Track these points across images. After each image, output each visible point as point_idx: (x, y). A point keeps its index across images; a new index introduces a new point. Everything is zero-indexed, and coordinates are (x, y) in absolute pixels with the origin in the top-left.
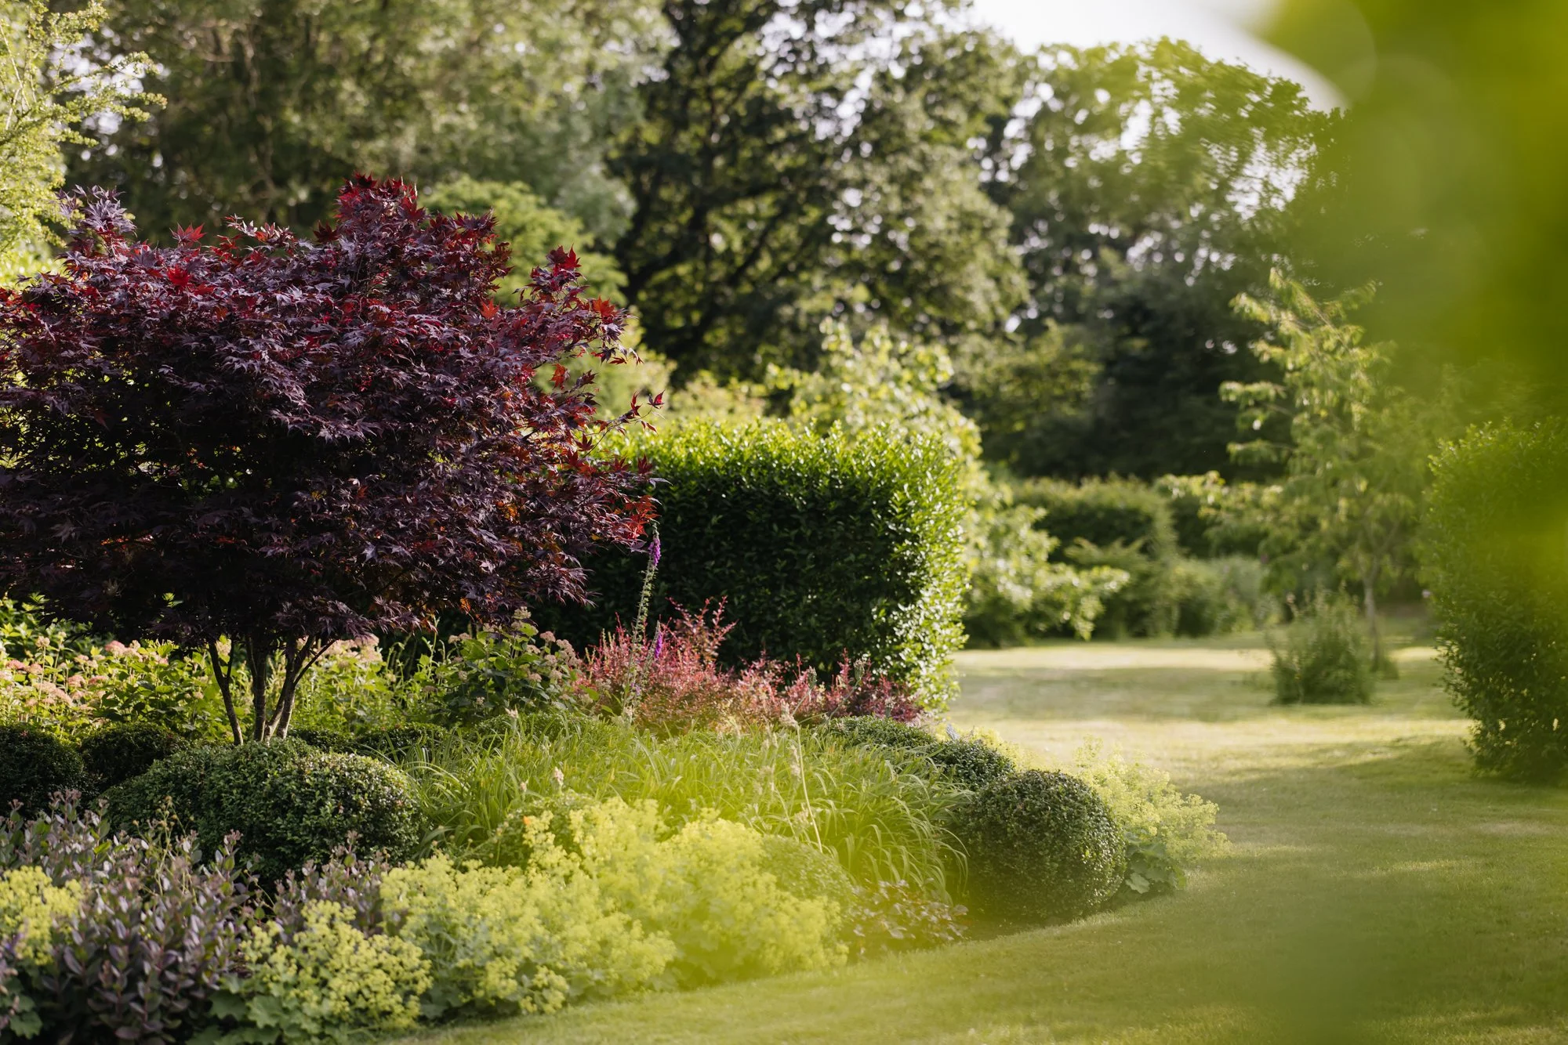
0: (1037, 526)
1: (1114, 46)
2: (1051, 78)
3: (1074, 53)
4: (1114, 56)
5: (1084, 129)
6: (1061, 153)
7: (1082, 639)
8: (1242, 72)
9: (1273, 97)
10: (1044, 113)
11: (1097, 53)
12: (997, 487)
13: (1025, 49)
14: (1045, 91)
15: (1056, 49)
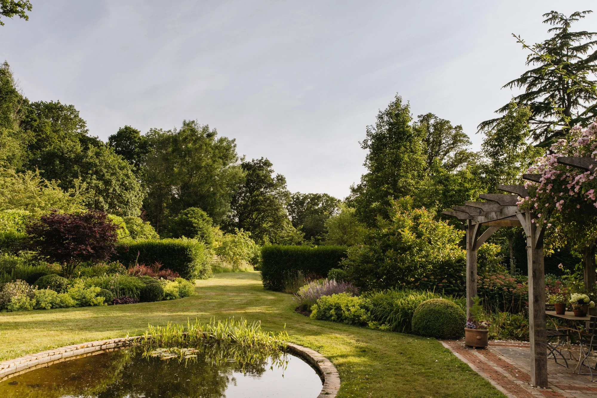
3: (313, 195)
5: (314, 205)
6: (311, 207)
9: (338, 202)
10: (309, 203)
11: (316, 195)
13: (307, 194)
14: (309, 200)
15: (311, 194)
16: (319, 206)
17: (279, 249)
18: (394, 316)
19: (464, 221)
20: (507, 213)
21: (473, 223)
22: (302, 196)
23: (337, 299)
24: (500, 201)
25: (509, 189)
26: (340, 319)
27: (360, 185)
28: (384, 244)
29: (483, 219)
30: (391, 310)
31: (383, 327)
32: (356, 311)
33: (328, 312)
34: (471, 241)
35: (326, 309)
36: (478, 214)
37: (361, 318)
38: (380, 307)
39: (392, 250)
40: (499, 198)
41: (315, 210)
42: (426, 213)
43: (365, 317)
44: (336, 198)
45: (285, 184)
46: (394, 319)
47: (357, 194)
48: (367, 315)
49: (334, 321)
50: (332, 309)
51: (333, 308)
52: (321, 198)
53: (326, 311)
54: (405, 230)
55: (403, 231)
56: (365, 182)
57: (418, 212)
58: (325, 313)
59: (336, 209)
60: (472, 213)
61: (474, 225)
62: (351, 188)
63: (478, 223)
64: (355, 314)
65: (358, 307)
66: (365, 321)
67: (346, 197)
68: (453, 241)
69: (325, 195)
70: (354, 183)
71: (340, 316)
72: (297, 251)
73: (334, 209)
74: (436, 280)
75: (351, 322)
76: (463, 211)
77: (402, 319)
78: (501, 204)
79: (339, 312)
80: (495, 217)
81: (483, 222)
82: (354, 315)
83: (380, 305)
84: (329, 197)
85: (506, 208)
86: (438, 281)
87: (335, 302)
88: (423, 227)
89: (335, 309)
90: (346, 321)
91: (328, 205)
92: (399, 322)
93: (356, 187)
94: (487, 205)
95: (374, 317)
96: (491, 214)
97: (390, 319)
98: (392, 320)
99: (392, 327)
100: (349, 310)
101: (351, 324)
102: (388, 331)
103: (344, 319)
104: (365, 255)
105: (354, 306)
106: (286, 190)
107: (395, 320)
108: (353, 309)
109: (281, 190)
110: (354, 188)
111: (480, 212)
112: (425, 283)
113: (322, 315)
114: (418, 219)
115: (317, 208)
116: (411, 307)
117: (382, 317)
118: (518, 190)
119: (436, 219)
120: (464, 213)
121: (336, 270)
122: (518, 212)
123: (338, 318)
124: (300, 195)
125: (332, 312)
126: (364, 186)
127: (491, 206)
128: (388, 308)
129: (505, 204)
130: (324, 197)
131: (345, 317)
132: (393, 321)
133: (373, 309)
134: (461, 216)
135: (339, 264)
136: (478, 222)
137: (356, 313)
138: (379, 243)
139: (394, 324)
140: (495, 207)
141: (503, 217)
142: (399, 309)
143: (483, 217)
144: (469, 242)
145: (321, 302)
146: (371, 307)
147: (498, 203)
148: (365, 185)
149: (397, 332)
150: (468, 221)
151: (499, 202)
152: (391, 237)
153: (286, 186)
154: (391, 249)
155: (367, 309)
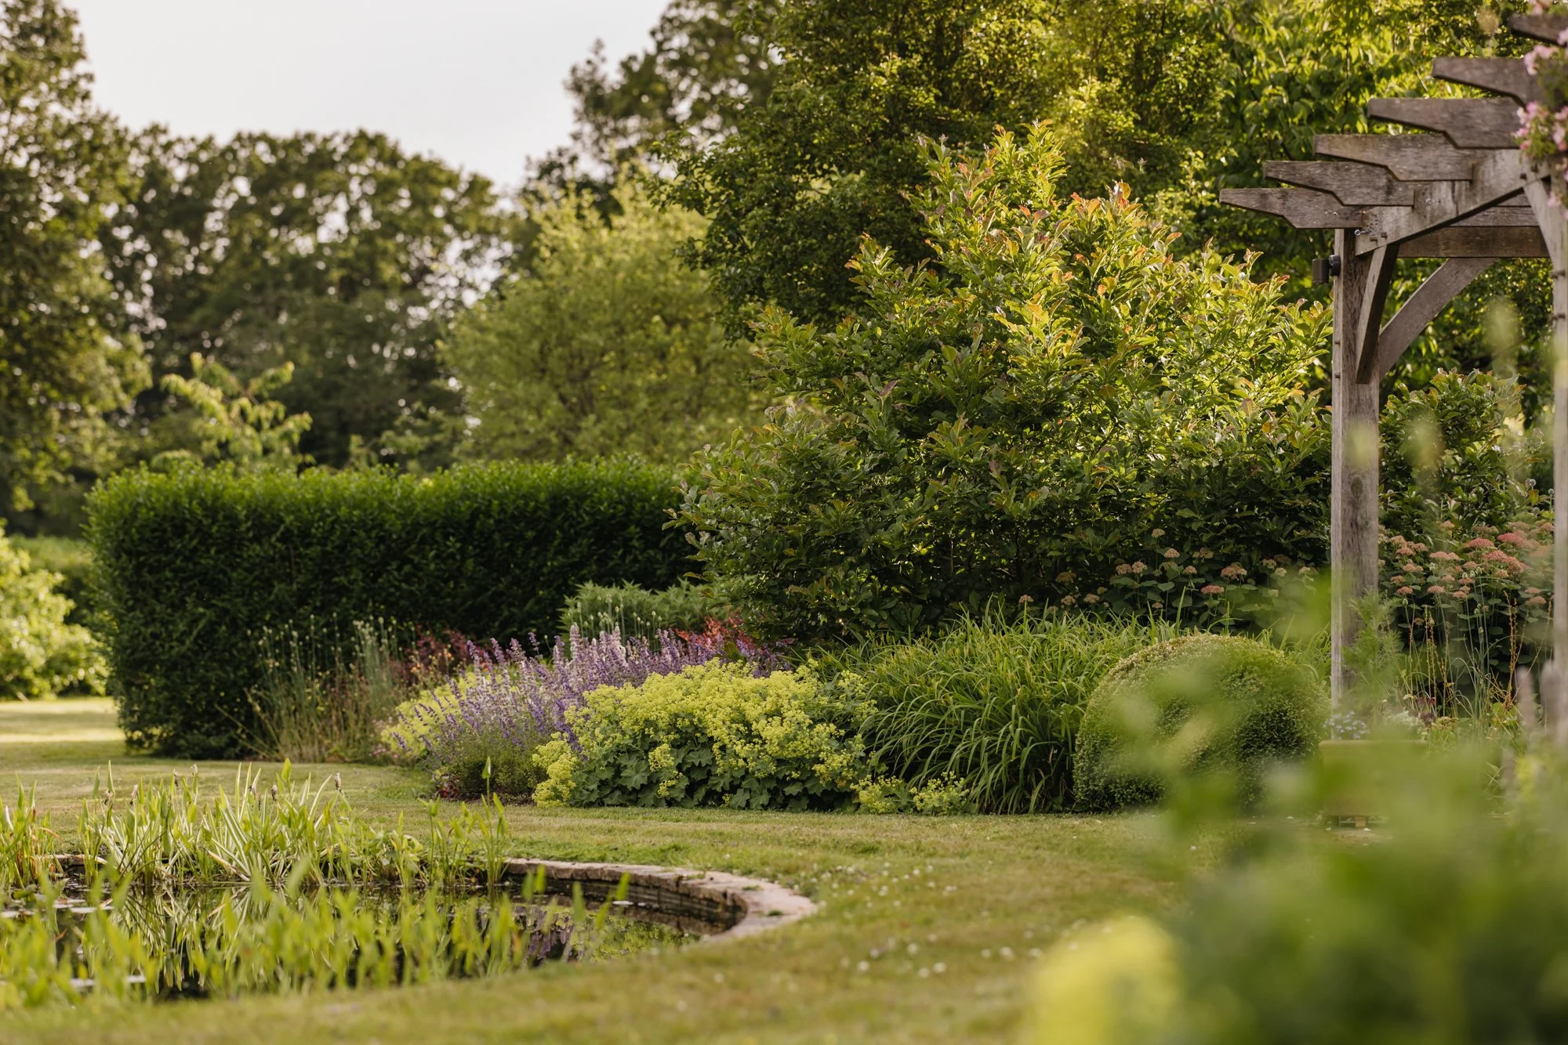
0: (56, 590)
1: (309, 137)
2: (249, 171)
3: (273, 145)
4: (309, 148)
5: (281, 222)
6: (260, 244)
7: (98, 694)
8: (434, 165)
9: (469, 193)
10: (241, 206)
11: (295, 144)
12: (16, 553)
13: (222, 140)
14: (242, 186)
15: (253, 140)
16: (324, 235)
17: (216, 497)
18: (986, 740)
19: (1322, 236)
20: (1493, 182)
21: (1362, 247)
22: (192, 159)
23: (679, 694)
24: (1456, 129)
25: (1477, 73)
26: (701, 794)
27: (650, 61)
28: (909, 397)
29: (1403, 223)
30: (971, 715)
31: (931, 796)
32: (789, 739)
33: (633, 762)
34: (1355, 337)
35: (618, 751)
36: (1380, 196)
37: (817, 767)
38: (915, 707)
39: (962, 422)
40: (1453, 116)
41: (298, 264)
42: (1133, 219)
43: (837, 761)
44: (452, 163)
45: (81, 67)
46: (984, 755)
47: (623, 133)
48: (849, 749)
49: (671, 803)
50: (660, 743)
51: (662, 736)
52: (333, 164)
53: (623, 761)
54: (1026, 312)
55: (1020, 320)
56: (680, 40)
57: (1087, 210)
58: (618, 770)
59: (455, 248)
60: (1352, 194)
61: (1368, 256)
62: (577, 88)
63: (1383, 243)
64: (787, 754)
65: (801, 716)
66: (841, 784)
67: (540, 155)
68: (1280, 364)
69: (367, 143)
70: (599, 45)
71: (698, 776)
72: (335, 506)
73: (440, 250)
74: (1192, 570)
75: (764, 799)
76: (1314, 187)
77: (1027, 751)
78: (1460, 143)
79: (695, 758)
80: (1450, 206)
81: (1404, 234)
82: (780, 762)
83: (910, 697)
84: (392, 158)
85: (1489, 163)
86: (1199, 576)
87: (673, 708)
88: (1116, 295)
89: (676, 746)
90: (740, 797)
91: (390, 226)
92: (1013, 767)
93: (612, 76)
94: (1410, 152)
95: (882, 759)
96: (1436, 194)
97: (963, 761)
98: (976, 765)
99: (975, 792)
100: (750, 736)
101: (765, 808)
102: (957, 809)
103: (724, 791)
104: (812, 457)
105: (776, 713)
106: (91, 113)
107: (994, 759)
108: (772, 731)
109: (55, 108)
110: (597, 86)
111: (1389, 190)
112: (1137, 585)
113: (603, 784)
114: (1088, 250)
115: (303, 244)
116: (1070, 687)
117: (924, 753)
118: (1511, 80)
119: (1186, 246)
120: (1323, 197)
121: (608, 594)
122: (1531, 176)
123: (690, 791)
124: (167, 147)
125: (662, 756)
126: (671, 65)
127: (1430, 155)
128: (953, 708)
129: (1476, 143)
130: (359, 159)
131: (727, 779)
132: (984, 764)
133: (877, 719)
134: (1308, 213)
135: (668, 518)
136: (1385, 236)
137: (792, 745)
138: (878, 397)
139: (989, 777)
140: (1444, 159)
141: (1480, 202)
142: (1008, 708)
143: (1404, 211)
144: (1346, 338)
145: (587, 717)
146: (866, 712)
147: (1449, 139)
148: (683, 63)
149: (1004, 813)
150: (1339, 235)
151: (1450, 132)
152: (950, 352)
153: (90, 78)
154: (953, 420)
155: (846, 725)
